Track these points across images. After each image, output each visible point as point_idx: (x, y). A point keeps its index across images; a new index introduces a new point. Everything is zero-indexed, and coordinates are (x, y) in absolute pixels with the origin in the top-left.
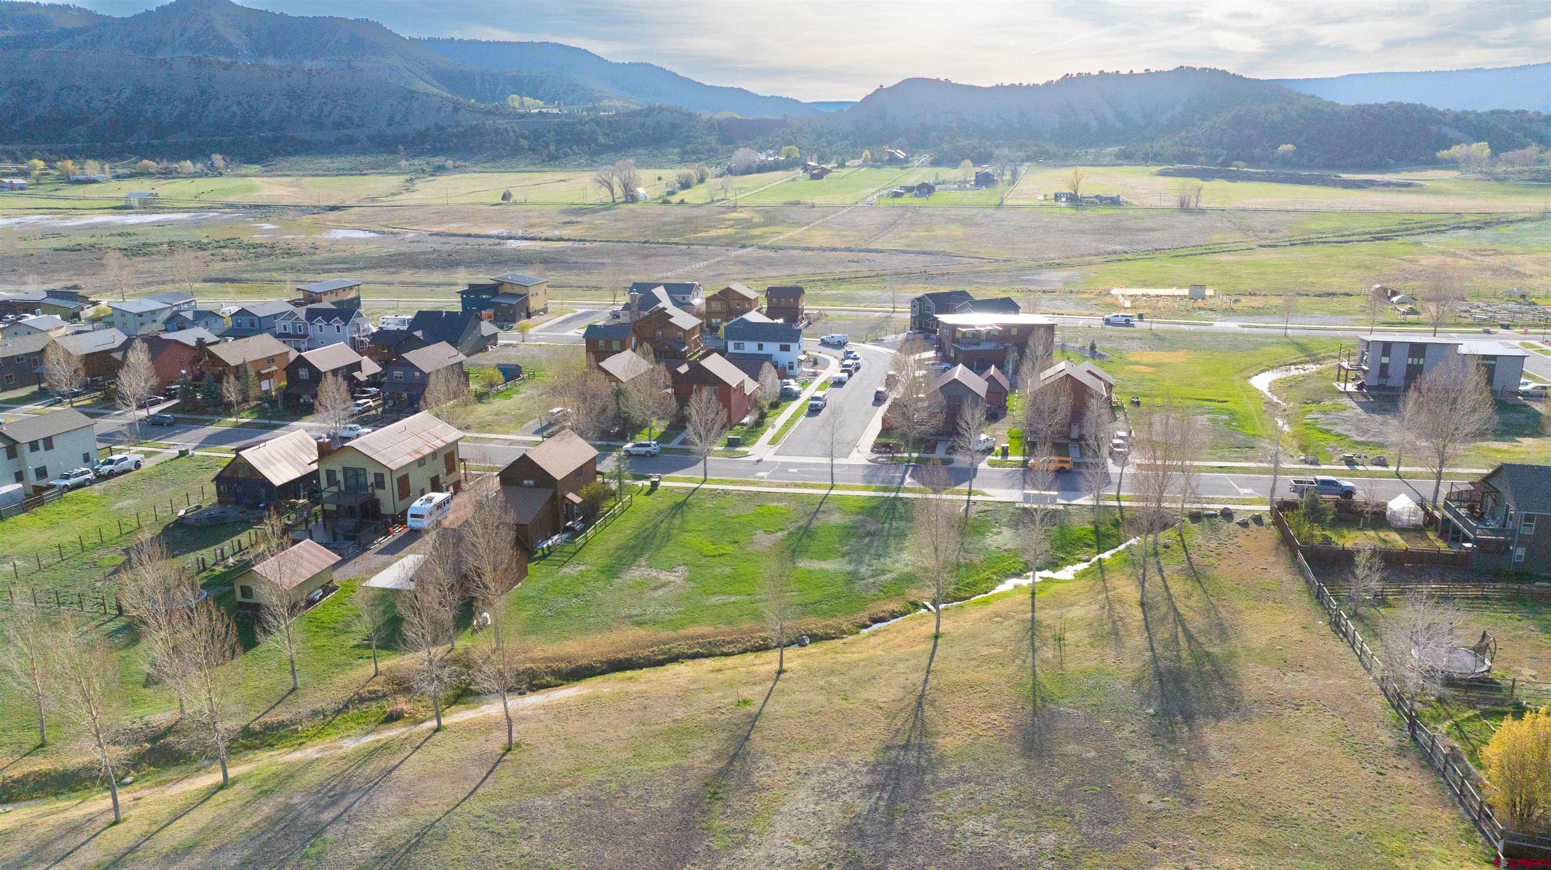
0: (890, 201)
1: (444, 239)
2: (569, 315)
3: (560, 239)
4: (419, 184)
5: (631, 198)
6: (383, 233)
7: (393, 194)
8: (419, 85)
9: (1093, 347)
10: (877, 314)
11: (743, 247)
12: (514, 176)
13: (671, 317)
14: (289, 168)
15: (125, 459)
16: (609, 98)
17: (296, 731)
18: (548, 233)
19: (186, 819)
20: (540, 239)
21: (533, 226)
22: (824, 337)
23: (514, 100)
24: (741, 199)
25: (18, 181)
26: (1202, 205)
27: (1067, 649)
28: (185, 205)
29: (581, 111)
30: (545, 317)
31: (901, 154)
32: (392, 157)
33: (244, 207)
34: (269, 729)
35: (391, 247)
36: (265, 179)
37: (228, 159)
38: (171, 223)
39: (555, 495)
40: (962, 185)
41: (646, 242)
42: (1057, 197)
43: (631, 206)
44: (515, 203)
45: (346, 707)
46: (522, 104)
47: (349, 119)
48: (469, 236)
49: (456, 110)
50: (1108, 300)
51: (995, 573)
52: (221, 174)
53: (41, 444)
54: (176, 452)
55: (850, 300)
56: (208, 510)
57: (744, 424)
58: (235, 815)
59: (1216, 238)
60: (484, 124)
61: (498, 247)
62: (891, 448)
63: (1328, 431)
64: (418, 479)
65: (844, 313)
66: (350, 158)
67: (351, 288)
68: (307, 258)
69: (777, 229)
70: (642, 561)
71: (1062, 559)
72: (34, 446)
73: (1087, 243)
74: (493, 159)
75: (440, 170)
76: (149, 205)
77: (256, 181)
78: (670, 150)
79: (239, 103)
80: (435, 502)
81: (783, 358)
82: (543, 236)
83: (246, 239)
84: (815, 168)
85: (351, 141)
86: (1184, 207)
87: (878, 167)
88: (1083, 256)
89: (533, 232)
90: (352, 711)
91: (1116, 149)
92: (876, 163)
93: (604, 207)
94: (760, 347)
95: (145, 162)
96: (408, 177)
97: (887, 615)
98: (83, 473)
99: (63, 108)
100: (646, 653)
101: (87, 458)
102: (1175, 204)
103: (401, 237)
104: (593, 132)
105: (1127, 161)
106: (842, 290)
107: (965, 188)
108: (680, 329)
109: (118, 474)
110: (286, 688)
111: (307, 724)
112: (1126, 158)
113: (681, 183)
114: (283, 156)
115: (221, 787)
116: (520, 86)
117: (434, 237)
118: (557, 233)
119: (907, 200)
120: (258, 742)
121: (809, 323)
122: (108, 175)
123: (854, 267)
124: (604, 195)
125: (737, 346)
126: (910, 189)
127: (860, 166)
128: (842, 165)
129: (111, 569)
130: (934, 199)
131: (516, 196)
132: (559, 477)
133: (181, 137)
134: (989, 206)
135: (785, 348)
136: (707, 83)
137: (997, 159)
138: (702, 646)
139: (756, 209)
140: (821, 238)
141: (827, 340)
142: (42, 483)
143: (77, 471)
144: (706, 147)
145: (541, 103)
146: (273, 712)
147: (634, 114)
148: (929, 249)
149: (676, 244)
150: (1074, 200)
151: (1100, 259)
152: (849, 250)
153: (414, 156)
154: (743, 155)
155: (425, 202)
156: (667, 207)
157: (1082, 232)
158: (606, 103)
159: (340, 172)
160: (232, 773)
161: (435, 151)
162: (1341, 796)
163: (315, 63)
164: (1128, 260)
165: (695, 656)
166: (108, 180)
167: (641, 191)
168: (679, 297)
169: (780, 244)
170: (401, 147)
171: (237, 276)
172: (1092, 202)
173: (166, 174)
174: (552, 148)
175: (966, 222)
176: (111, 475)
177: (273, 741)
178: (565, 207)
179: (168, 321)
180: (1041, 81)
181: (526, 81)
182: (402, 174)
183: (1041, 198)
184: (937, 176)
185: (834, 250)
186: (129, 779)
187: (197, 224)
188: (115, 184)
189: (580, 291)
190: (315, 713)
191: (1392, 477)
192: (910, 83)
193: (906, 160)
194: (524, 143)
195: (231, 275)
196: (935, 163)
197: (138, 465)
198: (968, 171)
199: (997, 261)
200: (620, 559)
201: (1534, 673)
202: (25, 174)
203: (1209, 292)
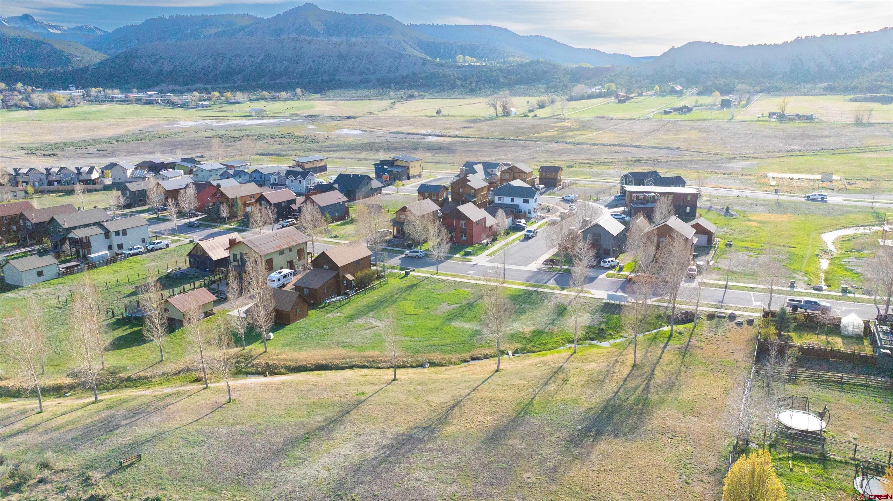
0: (659, 117)
1: (395, 135)
2: (433, 178)
3: (457, 136)
4: (398, 105)
5: (507, 113)
6: (366, 131)
7: (383, 110)
8: (410, 51)
9: (727, 209)
10: (608, 184)
11: (557, 142)
12: (449, 101)
13: (469, 181)
14: (334, 96)
15: (161, 242)
16: (514, 56)
17: (151, 381)
18: (452, 133)
19: (67, 415)
20: (446, 136)
21: (446, 129)
22: (564, 196)
23: (460, 59)
24: (570, 114)
25: (205, 103)
26: (871, 121)
27: (566, 386)
28: (277, 115)
29: (494, 64)
30: (419, 179)
31: (678, 88)
32: (387, 90)
33: (305, 116)
34: (140, 378)
35: (367, 139)
36: (320, 102)
37: (304, 91)
38: (266, 124)
39: (338, 275)
40: (711, 107)
41: (502, 139)
42: (770, 115)
43: (505, 118)
44: (443, 116)
45: (180, 372)
46: (465, 61)
47: (368, 69)
48: (409, 134)
49: (424, 64)
50: (763, 180)
51: (562, 339)
52: (299, 99)
53: (121, 233)
54: (188, 241)
55: (598, 175)
56: (184, 270)
57: (481, 244)
58: (89, 416)
59: (871, 142)
60: (438, 71)
61: (420, 140)
62: (554, 262)
63: (851, 270)
64: (277, 260)
65: (588, 183)
66: (365, 91)
67: (322, 160)
68: (320, 144)
69: (583, 132)
70: (371, 315)
71: (611, 334)
72: (117, 233)
73: (778, 144)
74: (440, 91)
75: (411, 97)
76: (260, 115)
77: (316, 102)
78: (540, 86)
79: (314, 61)
80: (282, 274)
81: (525, 207)
82: (448, 134)
83: (296, 134)
84: (623, 96)
85: (368, 81)
86: (858, 123)
87: (664, 96)
88: (769, 152)
89: (446, 132)
90: (182, 375)
91: (826, 84)
92: (662, 93)
93: (491, 118)
94: (512, 200)
95: (264, 92)
96: (393, 101)
97: (482, 356)
98: (139, 248)
99: (233, 66)
100: (338, 362)
101: (143, 241)
102: (852, 120)
103: (373, 134)
104: (498, 75)
105: (830, 93)
106: (598, 169)
107: (714, 109)
108: (472, 188)
109: (156, 250)
110: (158, 360)
111: (158, 378)
112: (830, 90)
113: (539, 105)
114: (332, 89)
115: (93, 403)
116: (466, 50)
117: (391, 134)
118: (457, 133)
119: (673, 116)
120: (132, 384)
121: (563, 188)
122: (246, 100)
123: (617, 156)
124: (492, 112)
125: (499, 199)
126: (676, 110)
127: (654, 95)
128: (640, 95)
129: (124, 295)
130: (689, 116)
131: (444, 112)
132: (340, 265)
133: (284, 80)
134: (723, 121)
135: (526, 202)
136: (575, 46)
137: (738, 91)
138: (368, 361)
139: (576, 120)
140: (606, 137)
141: (566, 198)
142: (120, 252)
143: (136, 247)
144: (561, 84)
145: (475, 60)
146: (146, 371)
147: (522, 65)
148: (669, 146)
149: (519, 140)
150: (782, 117)
151: (779, 155)
152: (620, 145)
153: (398, 90)
154: (580, 88)
155: (396, 115)
156: (527, 118)
157: (776, 137)
158: (511, 59)
159: (359, 98)
160: (99, 398)
161: (410, 87)
162: (648, 492)
163: (357, 39)
164: (797, 156)
165: (363, 367)
166: (245, 102)
167: (513, 109)
168: (490, 170)
169: (580, 141)
170: (392, 85)
171: (280, 153)
172: (792, 119)
173: (273, 99)
174: (474, 85)
175: (702, 130)
176: (153, 250)
177: (138, 385)
178: (470, 118)
179: (222, 175)
180: (779, 42)
181: (468, 47)
182: (391, 99)
183: (760, 115)
184: (697, 101)
185: (610, 145)
186: (68, 394)
187: (277, 125)
188: (249, 104)
189: (449, 166)
190: (164, 374)
191: (871, 303)
192: (691, 44)
193: (681, 92)
194: (458, 82)
195: (277, 152)
196: (700, 94)
197: (167, 246)
198: (717, 98)
199: (709, 154)
200: (360, 312)
201: (856, 436)
202: (209, 99)
203: (835, 177)
